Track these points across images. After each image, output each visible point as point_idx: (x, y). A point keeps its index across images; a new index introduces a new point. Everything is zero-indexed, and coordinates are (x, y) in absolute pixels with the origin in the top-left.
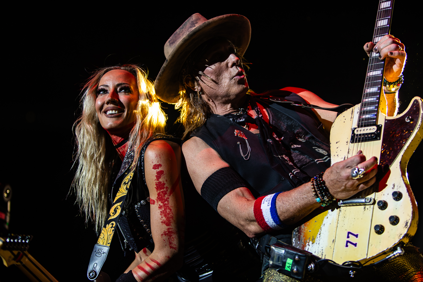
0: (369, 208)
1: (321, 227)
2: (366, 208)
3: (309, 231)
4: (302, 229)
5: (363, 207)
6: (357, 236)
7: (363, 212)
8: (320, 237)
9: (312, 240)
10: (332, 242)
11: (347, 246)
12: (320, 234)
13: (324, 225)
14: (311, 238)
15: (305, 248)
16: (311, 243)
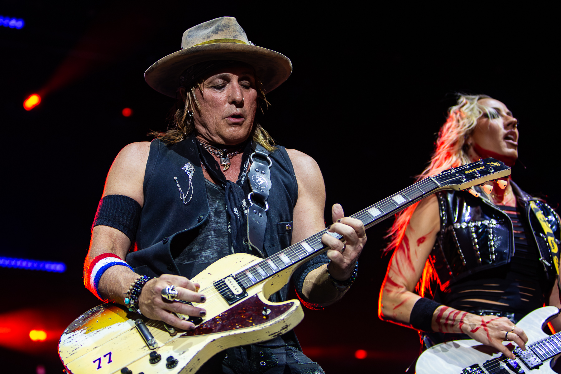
0: (146, 350)
1: (107, 327)
2: (145, 348)
3: (98, 321)
4: (96, 315)
5: (145, 344)
6: (110, 361)
7: (140, 349)
8: (94, 334)
9: (89, 330)
10: (94, 347)
11: (94, 362)
12: (97, 332)
13: (110, 329)
14: (90, 328)
15: (77, 331)
16: (85, 331)
